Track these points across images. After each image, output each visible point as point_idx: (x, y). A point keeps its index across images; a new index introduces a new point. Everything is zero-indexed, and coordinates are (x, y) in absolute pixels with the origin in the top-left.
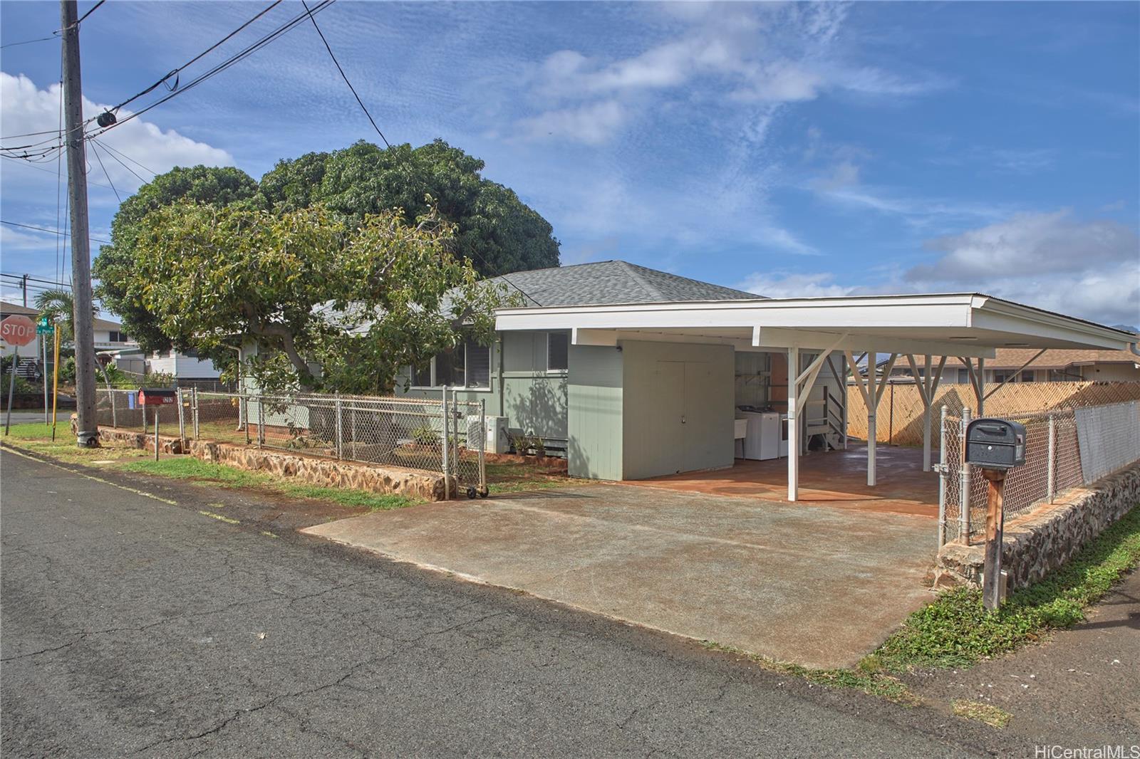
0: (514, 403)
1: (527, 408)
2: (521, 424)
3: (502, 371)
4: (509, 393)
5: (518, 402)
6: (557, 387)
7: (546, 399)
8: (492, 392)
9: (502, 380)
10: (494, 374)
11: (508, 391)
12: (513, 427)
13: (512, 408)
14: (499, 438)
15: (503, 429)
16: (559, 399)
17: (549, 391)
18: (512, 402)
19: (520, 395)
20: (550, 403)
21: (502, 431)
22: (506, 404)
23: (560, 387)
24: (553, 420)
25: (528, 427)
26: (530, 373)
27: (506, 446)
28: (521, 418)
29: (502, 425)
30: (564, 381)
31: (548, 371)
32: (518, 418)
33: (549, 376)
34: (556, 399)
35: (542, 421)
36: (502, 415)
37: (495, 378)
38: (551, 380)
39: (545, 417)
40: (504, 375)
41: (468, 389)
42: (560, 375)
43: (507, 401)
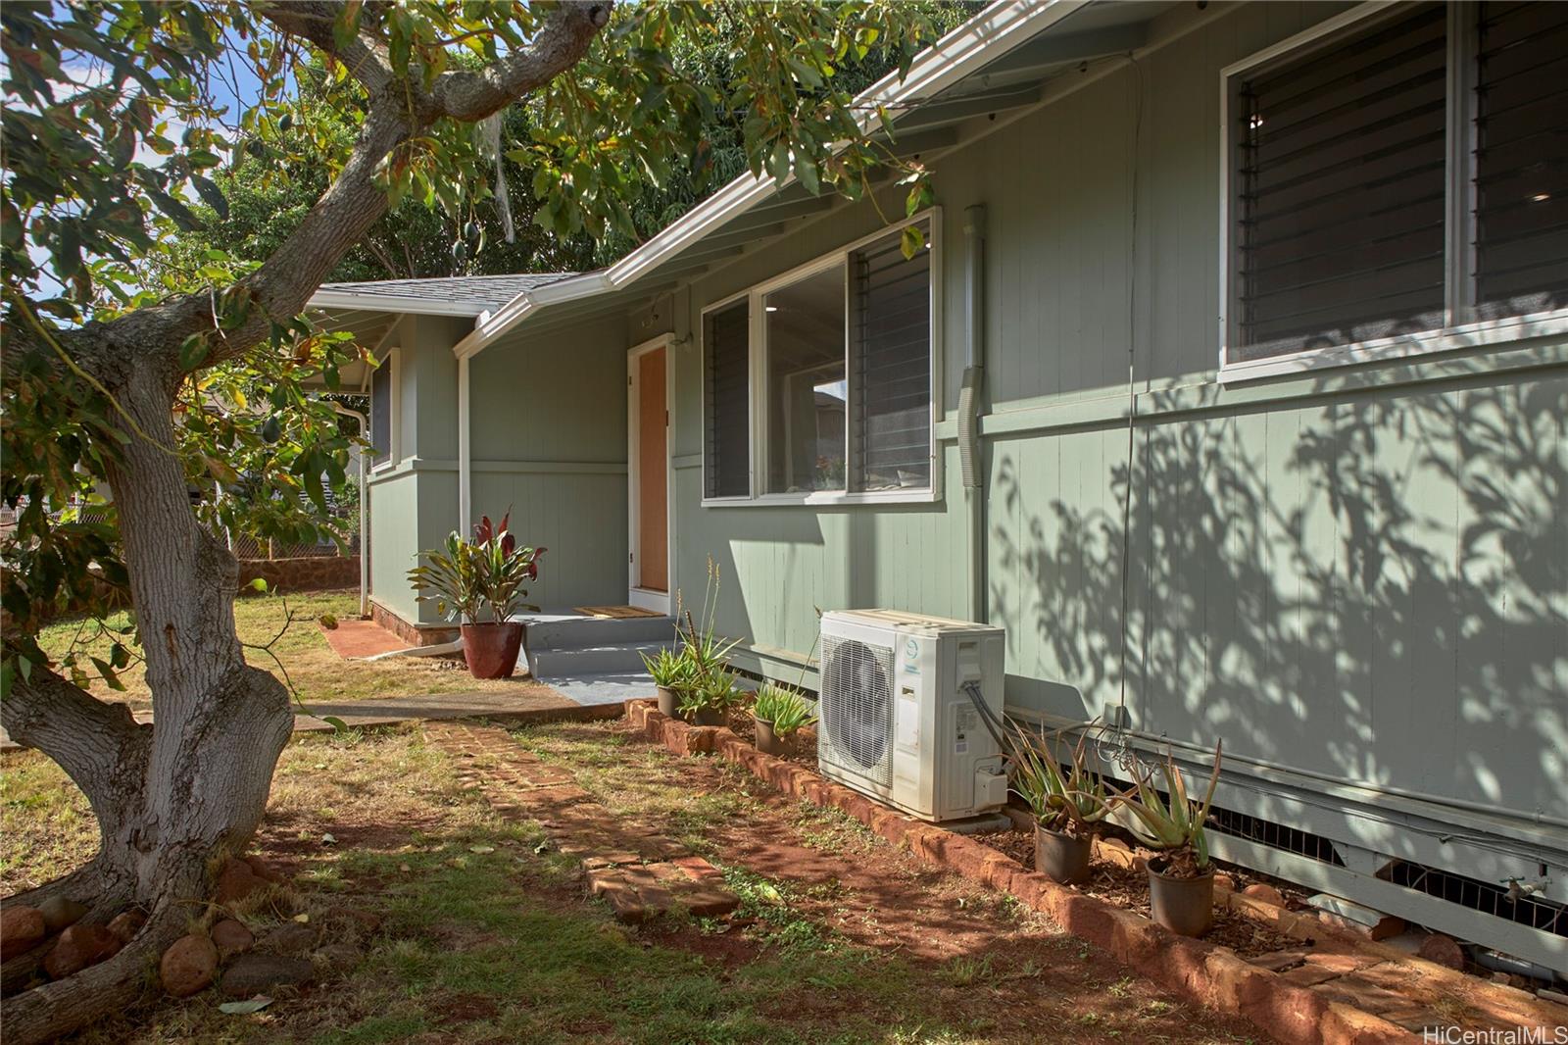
0: (1034, 544)
1: (1095, 573)
2: (1067, 657)
3: (982, 404)
4: (1010, 499)
5: (1052, 543)
6: (1287, 453)
7: (1207, 524)
8: (939, 506)
9: (981, 446)
10: (949, 425)
11: (1006, 487)
12: (1029, 673)
13: (1020, 568)
14: (951, 733)
15: (972, 689)
16: (1295, 529)
17: (1229, 482)
18: (1023, 542)
19: (1059, 508)
20: (1233, 545)
21: (966, 700)
22: (995, 550)
23: (1303, 457)
24: (1250, 646)
25: (1099, 673)
26: (1113, 401)
27: (985, 778)
28: (1068, 623)
29: (969, 671)
30: (1331, 415)
31: (1228, 372)
32: (1051, 626)
33: (1226, 398)
34: (1271, 527)
35: (1179, 642)
36: (982, 615)
37: (954, 441)
38: (1241, 420)
39: (1199, 625)
40: (990, 424)
41: (855, 499)
42: (1306, 387)
43: (1002, 534)
